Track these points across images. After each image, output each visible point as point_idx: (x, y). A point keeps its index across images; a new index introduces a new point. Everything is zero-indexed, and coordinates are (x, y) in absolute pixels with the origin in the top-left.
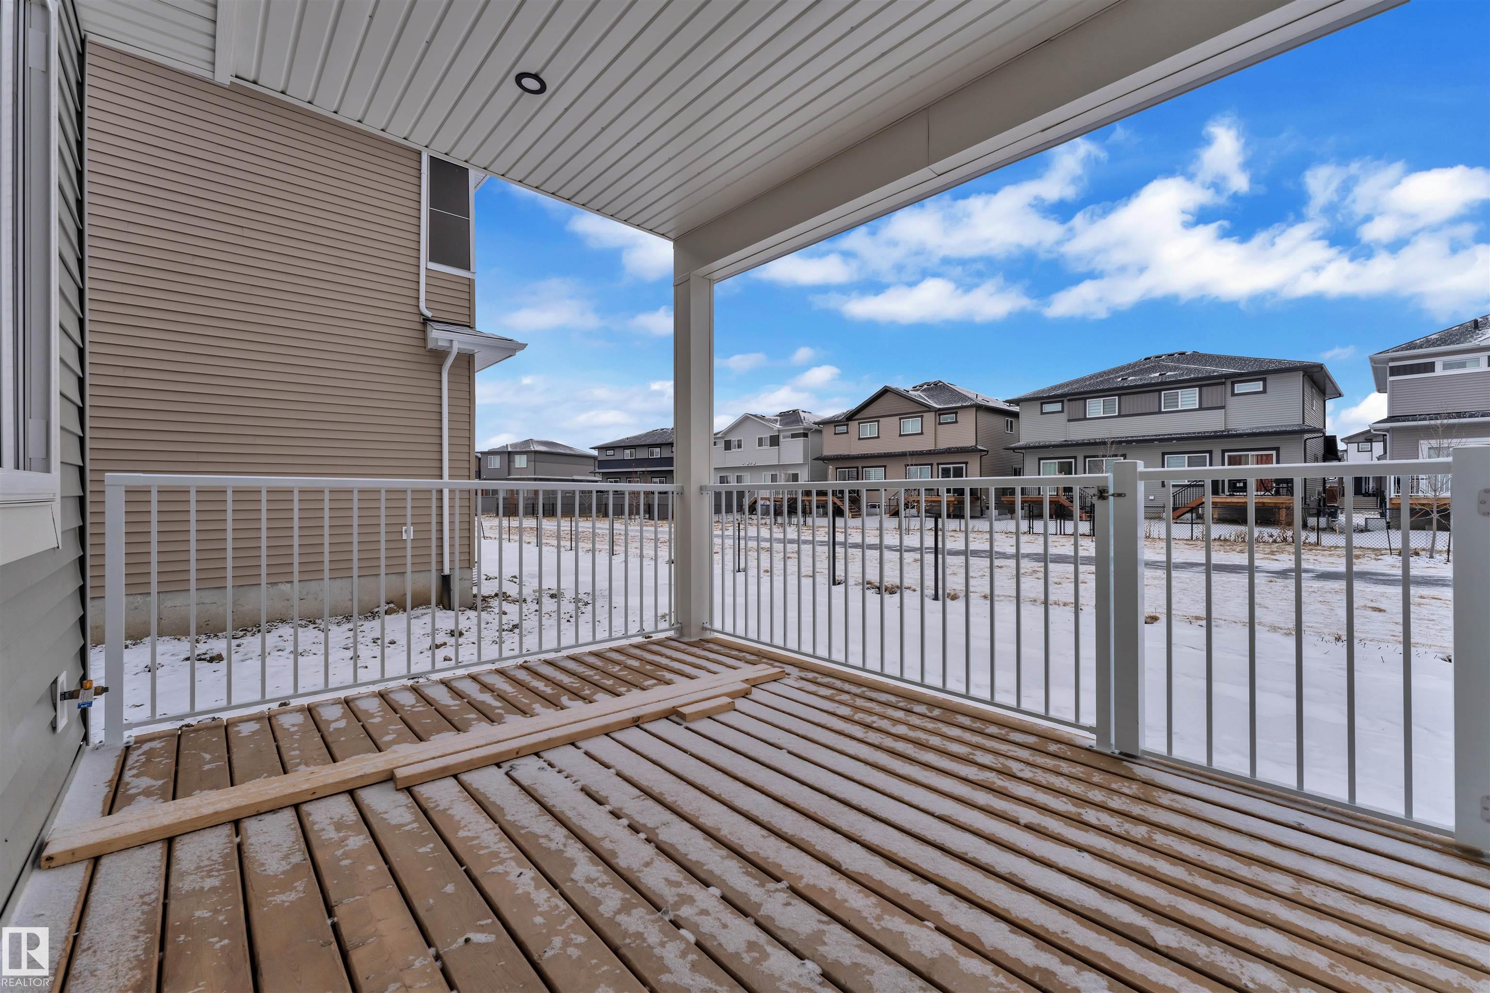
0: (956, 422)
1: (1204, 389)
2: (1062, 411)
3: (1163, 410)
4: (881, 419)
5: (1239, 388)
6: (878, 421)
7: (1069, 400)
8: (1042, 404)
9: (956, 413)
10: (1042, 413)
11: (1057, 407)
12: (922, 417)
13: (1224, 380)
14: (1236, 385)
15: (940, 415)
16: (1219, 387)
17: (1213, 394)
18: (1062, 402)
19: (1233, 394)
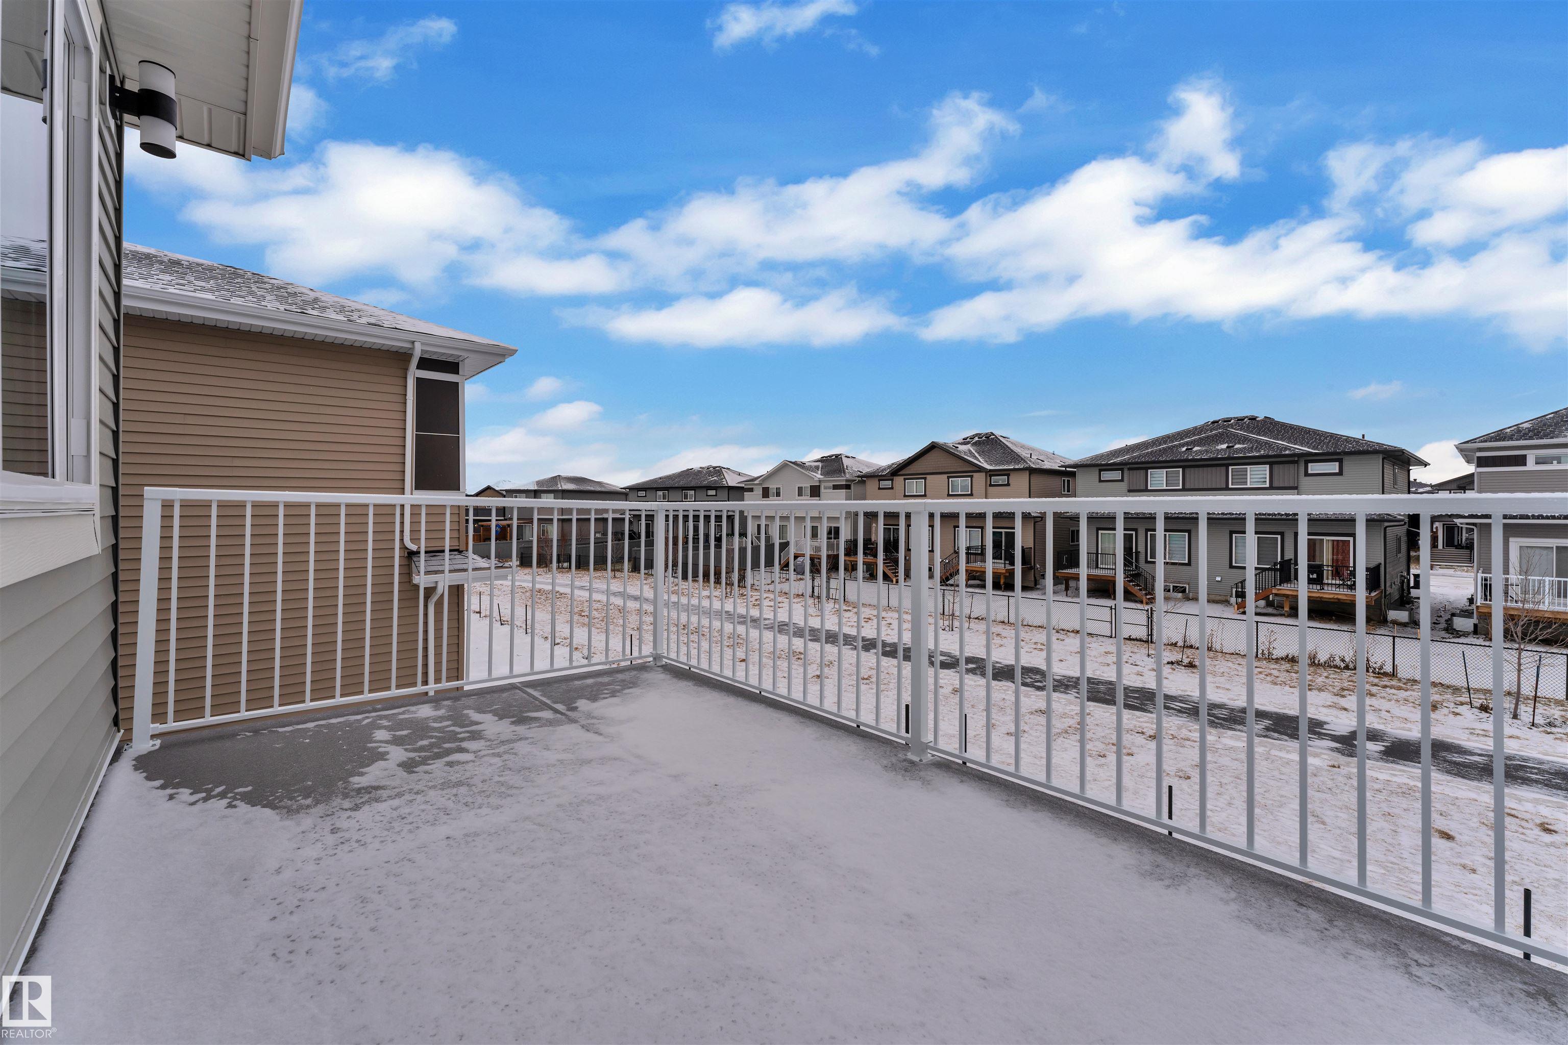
0: (1008, 485)
1: (1275, 467)
2: (1122, 480)
3: (1230, 486)
4: (928, 477)
5: (1313, 468)
6: (925, 479)
7: (1129, 469)
8: (1100, 471)
9: (1008, 475)
10: (1100, 481)
11: (1117, 475)
12: (972, 477)
13: (1296, 459)
14: (1310, 465)
15: (991, 476)
16: (1292, 466)
17: (1285, 473)
18: (1122, 470)
19: (1307, 474)
